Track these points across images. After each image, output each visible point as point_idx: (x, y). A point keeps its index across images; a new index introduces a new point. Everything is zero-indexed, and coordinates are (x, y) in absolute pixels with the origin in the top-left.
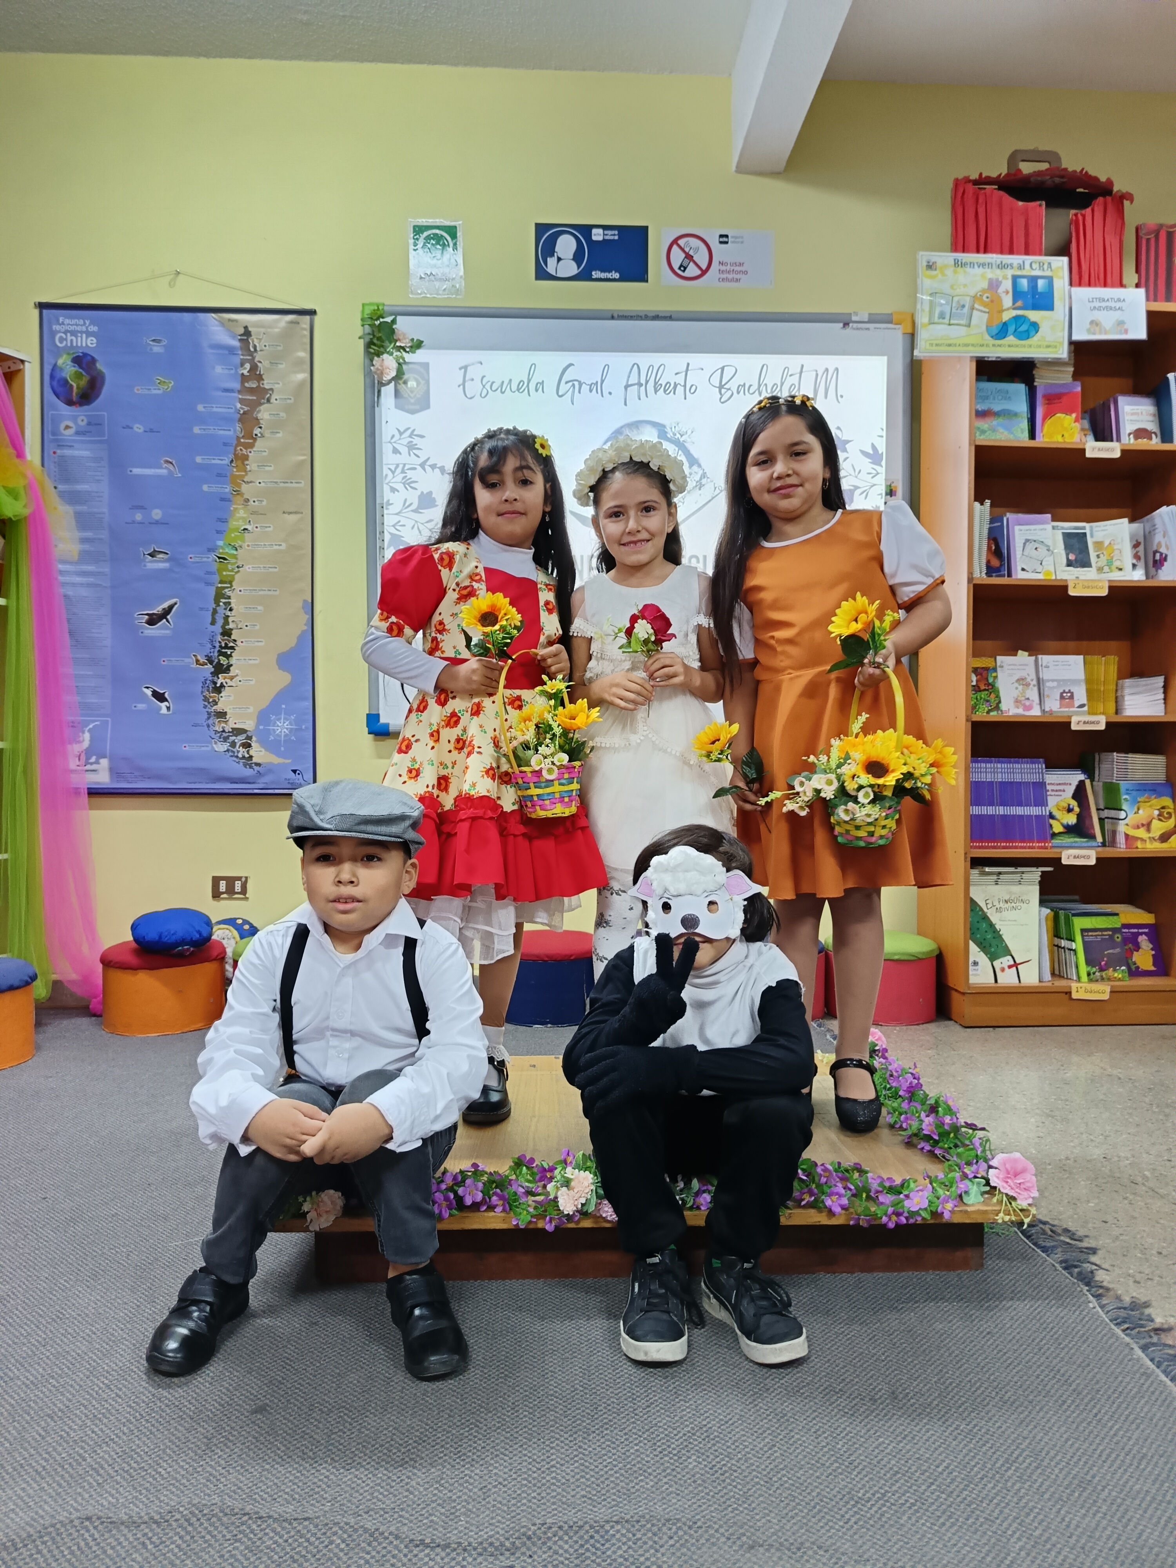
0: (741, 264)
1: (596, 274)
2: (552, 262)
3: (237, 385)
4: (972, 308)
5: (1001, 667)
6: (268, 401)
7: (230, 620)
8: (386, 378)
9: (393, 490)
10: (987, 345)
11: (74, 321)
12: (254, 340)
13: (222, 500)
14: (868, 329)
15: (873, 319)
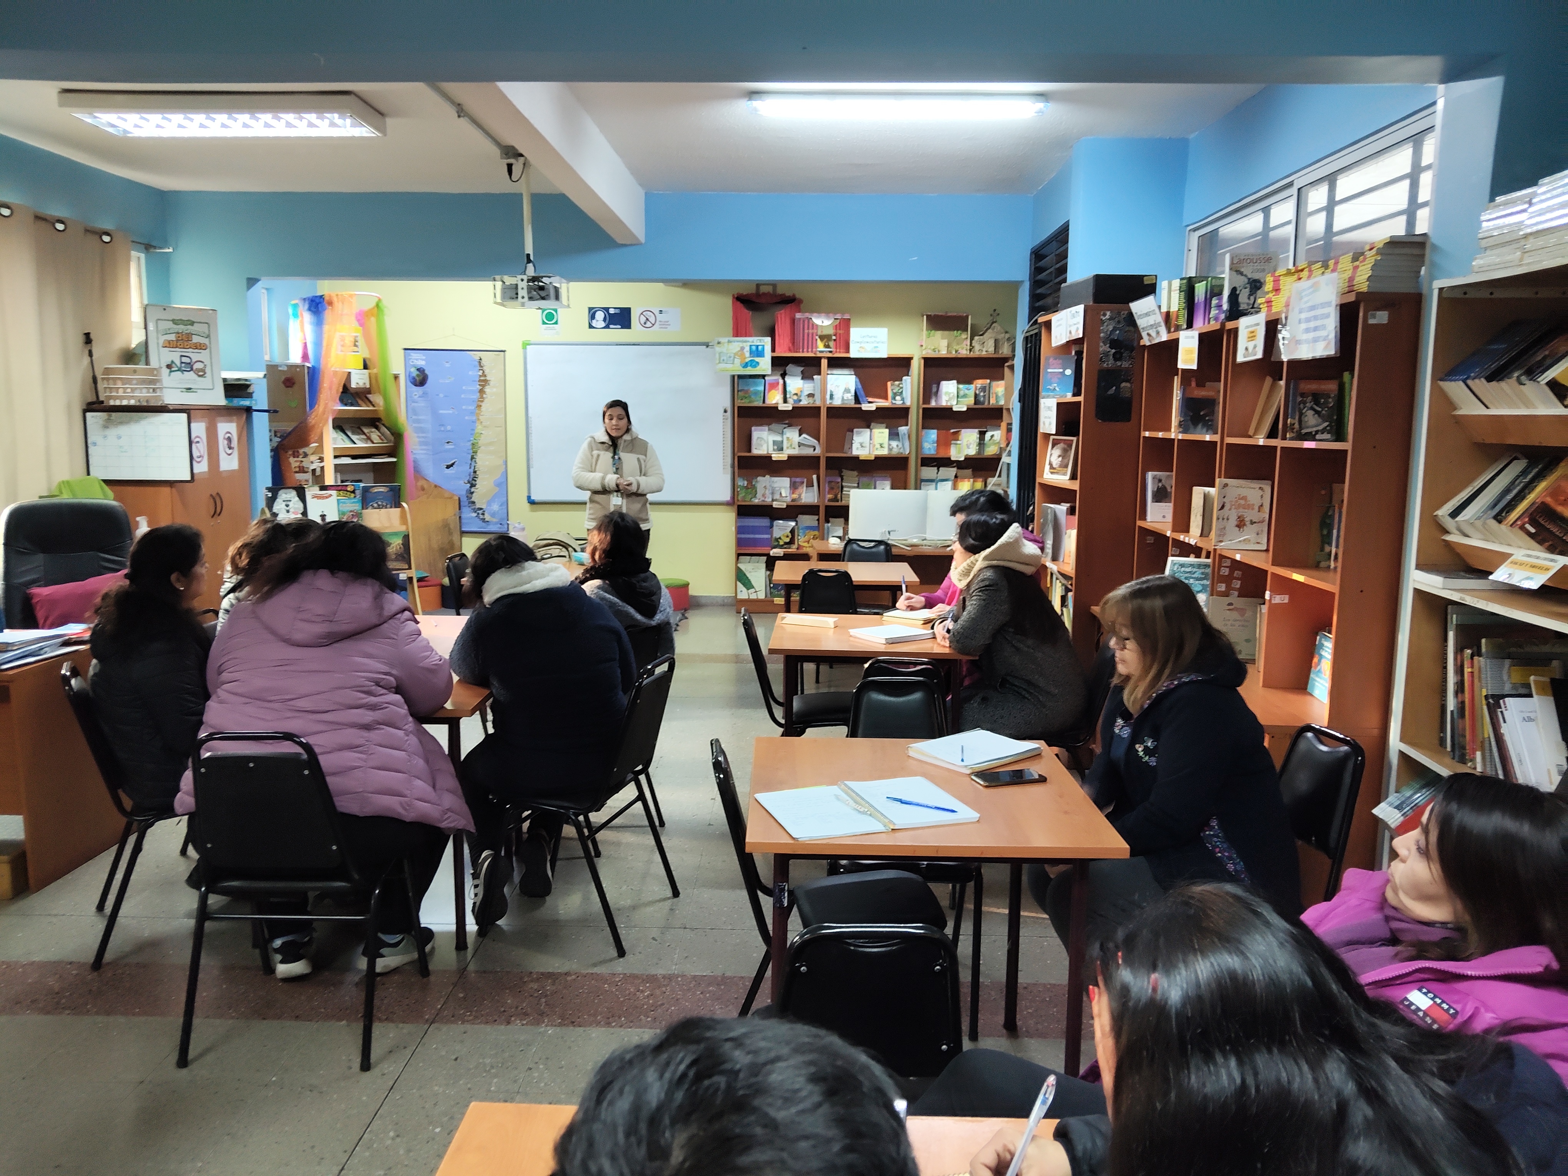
0: (667, 322)
1: (611, 326)
2: (595, 321)
3: (478, 379)
4: (734, 358)
6: (489, 384)
7: (476, 467)
10: (737, 370)
11: (416, 355)
12: (483, 362)
13: (473, 422)
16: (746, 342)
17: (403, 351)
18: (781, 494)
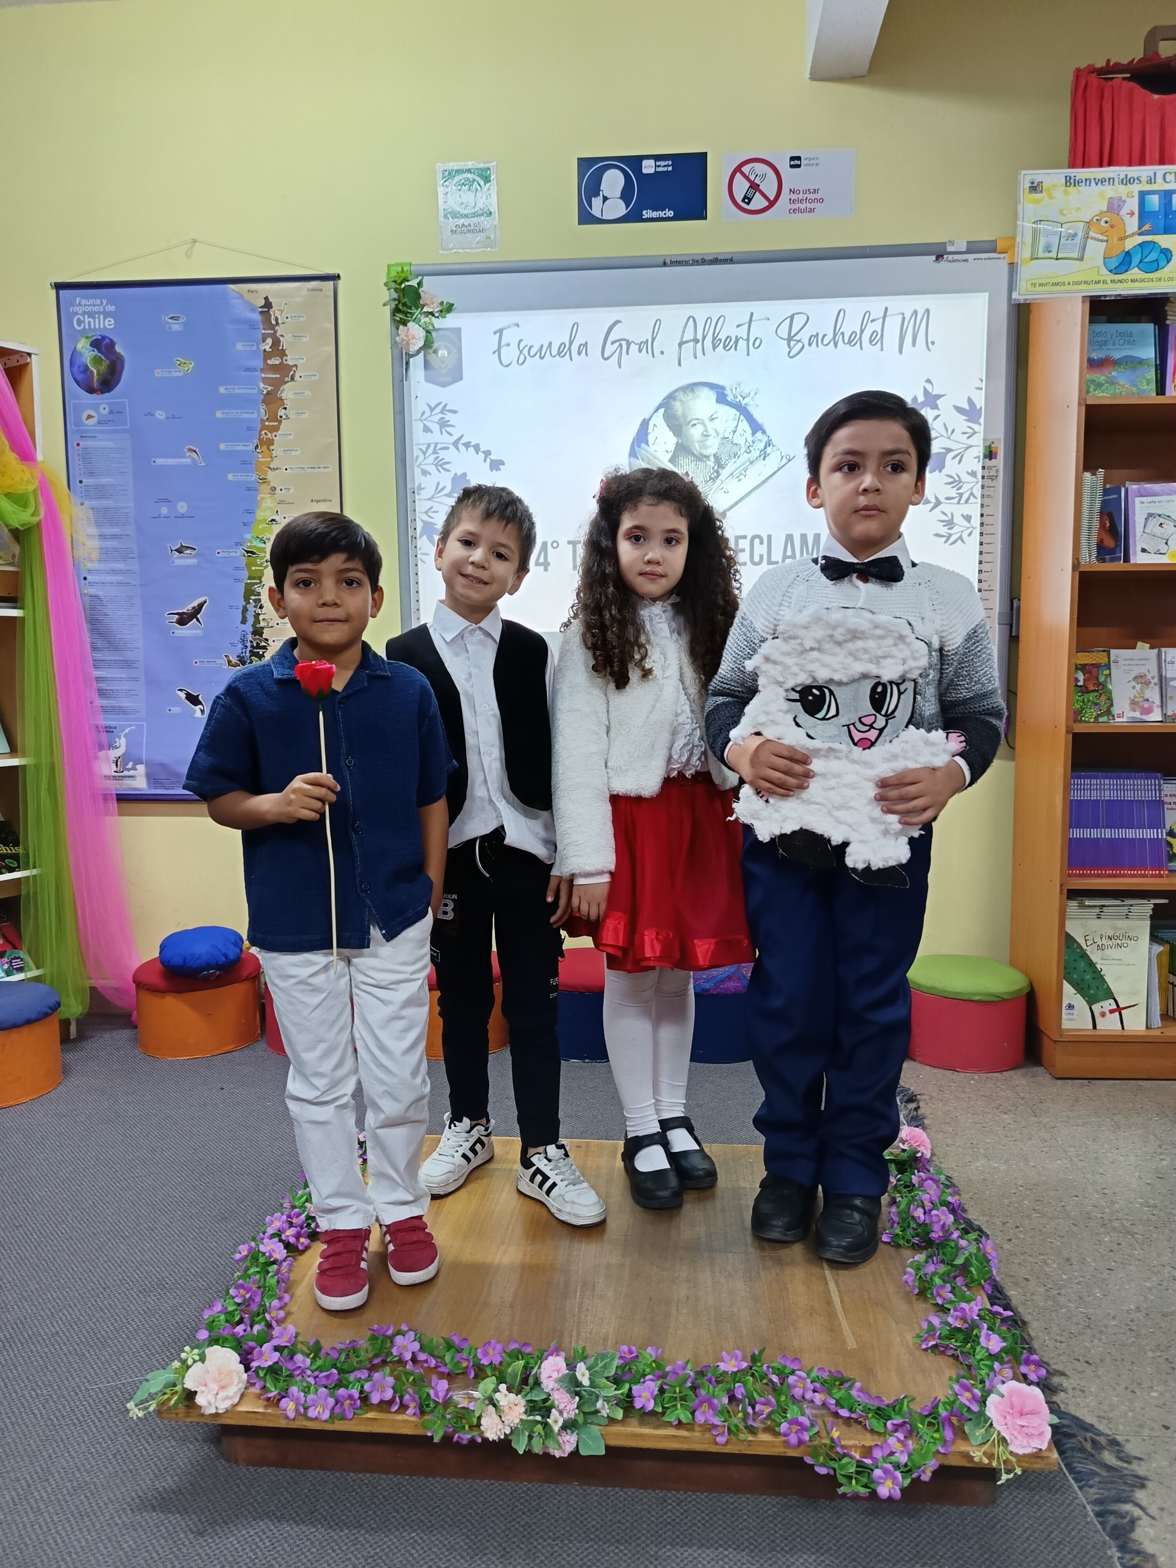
0: (816, 191)
1: (647, 214)
2: (597, 202)
3: (260, 364)
4: (1086, 237)
5: (1116, 662)
6: (292, 379)
7: (261, 617)
8: (413, 349)
9: (425, 473)
10: (1105, 282)
11: (91, 301)
12: (275, 312)
13: (249, 489)
14: (966, 260)
15: (973, 248)
16: (1127, 181)
17: (53, 292)
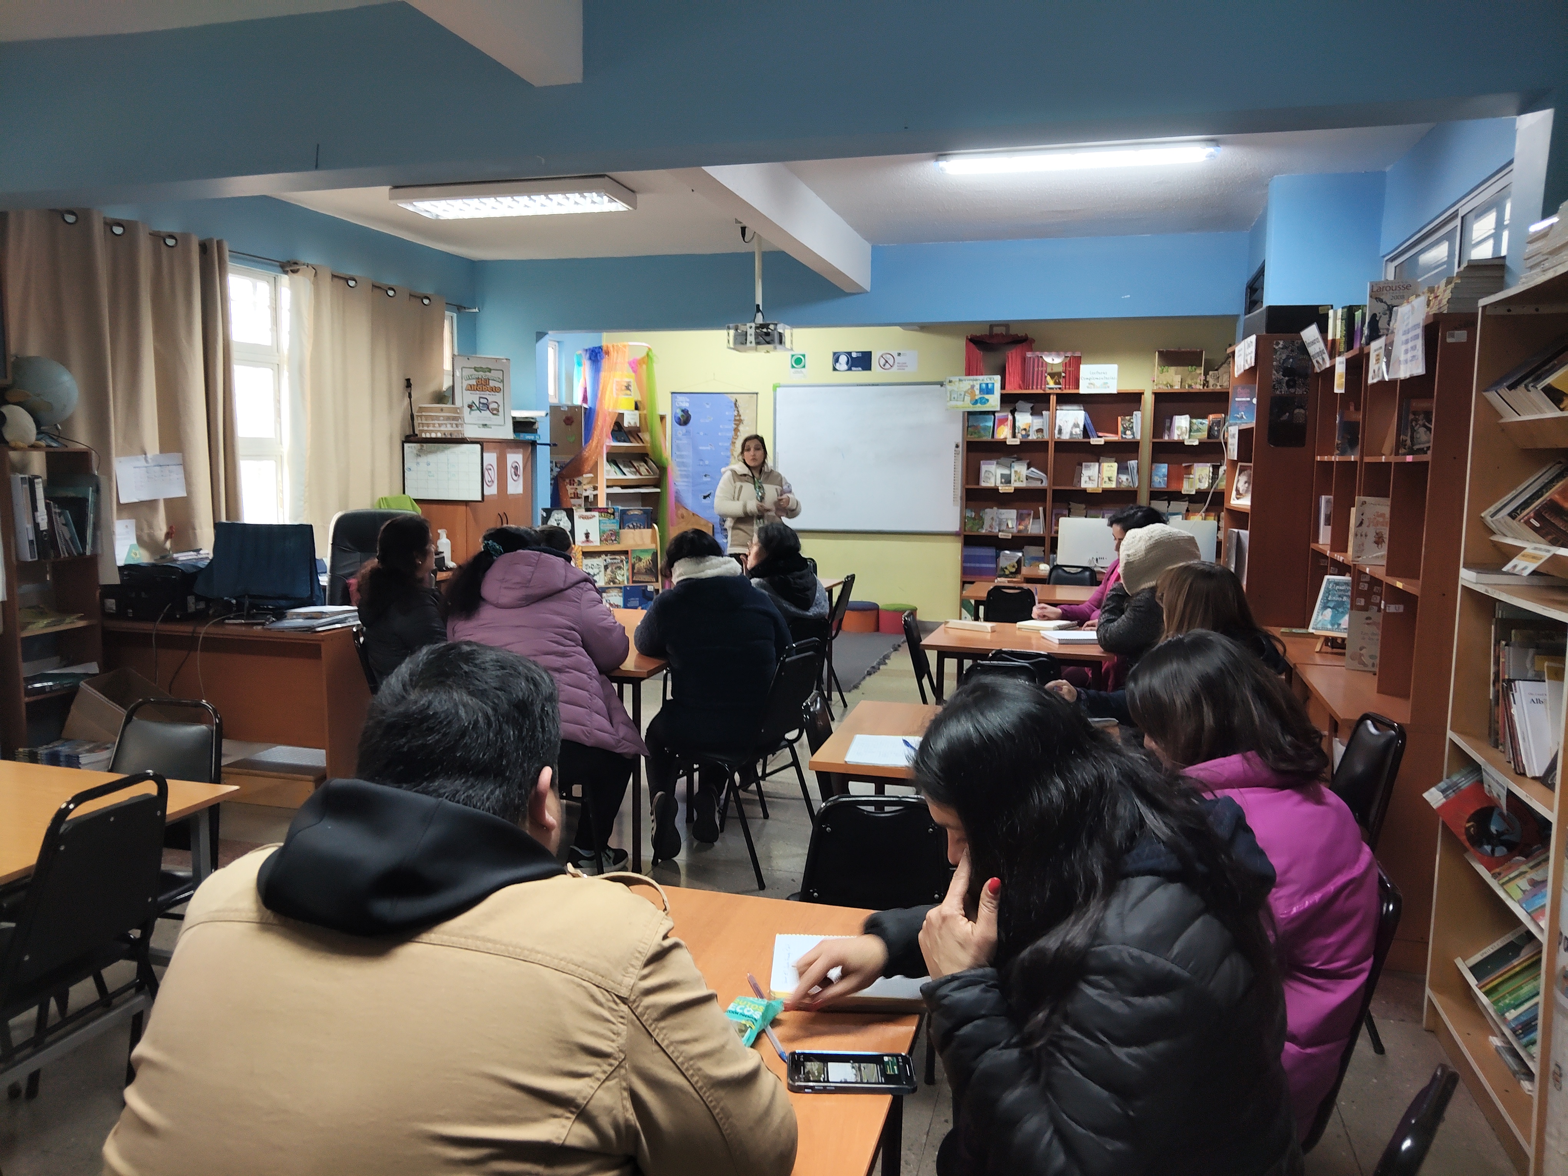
1: (853, 368)
2: (838, 365)
3: (733, 418)
4: (965, 395)
5: (986, 513)
6: (743, 423)
10: (969, 407)
11: (682, 398)
12: (738, 403)
16: (976, 380)
17: (670, 395)
18: (1007, 525)
